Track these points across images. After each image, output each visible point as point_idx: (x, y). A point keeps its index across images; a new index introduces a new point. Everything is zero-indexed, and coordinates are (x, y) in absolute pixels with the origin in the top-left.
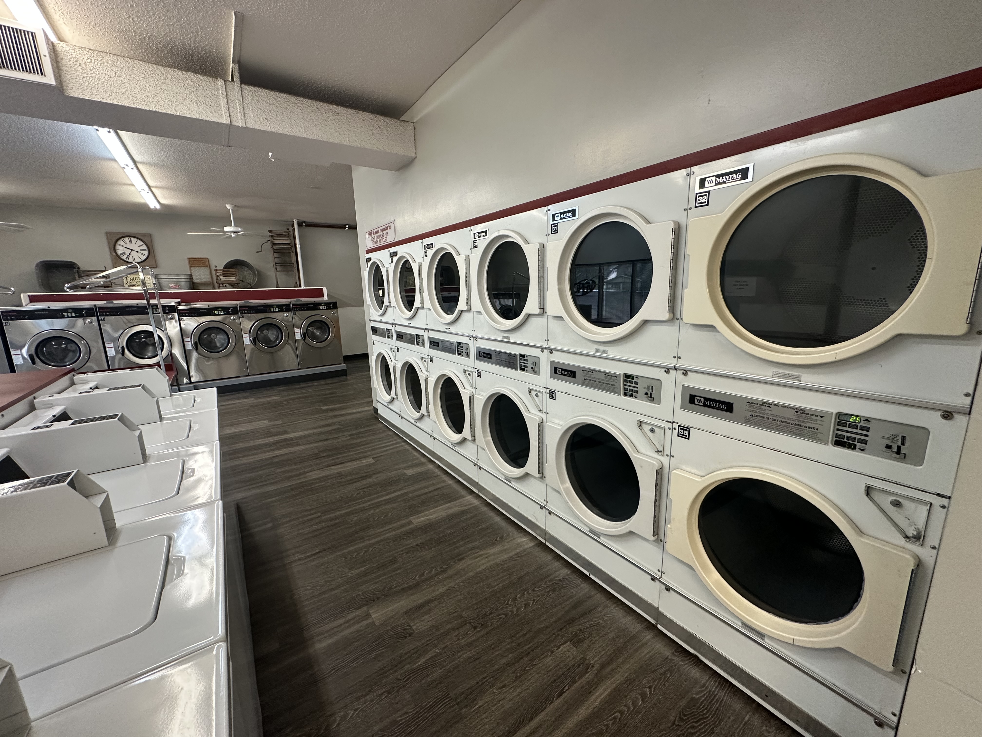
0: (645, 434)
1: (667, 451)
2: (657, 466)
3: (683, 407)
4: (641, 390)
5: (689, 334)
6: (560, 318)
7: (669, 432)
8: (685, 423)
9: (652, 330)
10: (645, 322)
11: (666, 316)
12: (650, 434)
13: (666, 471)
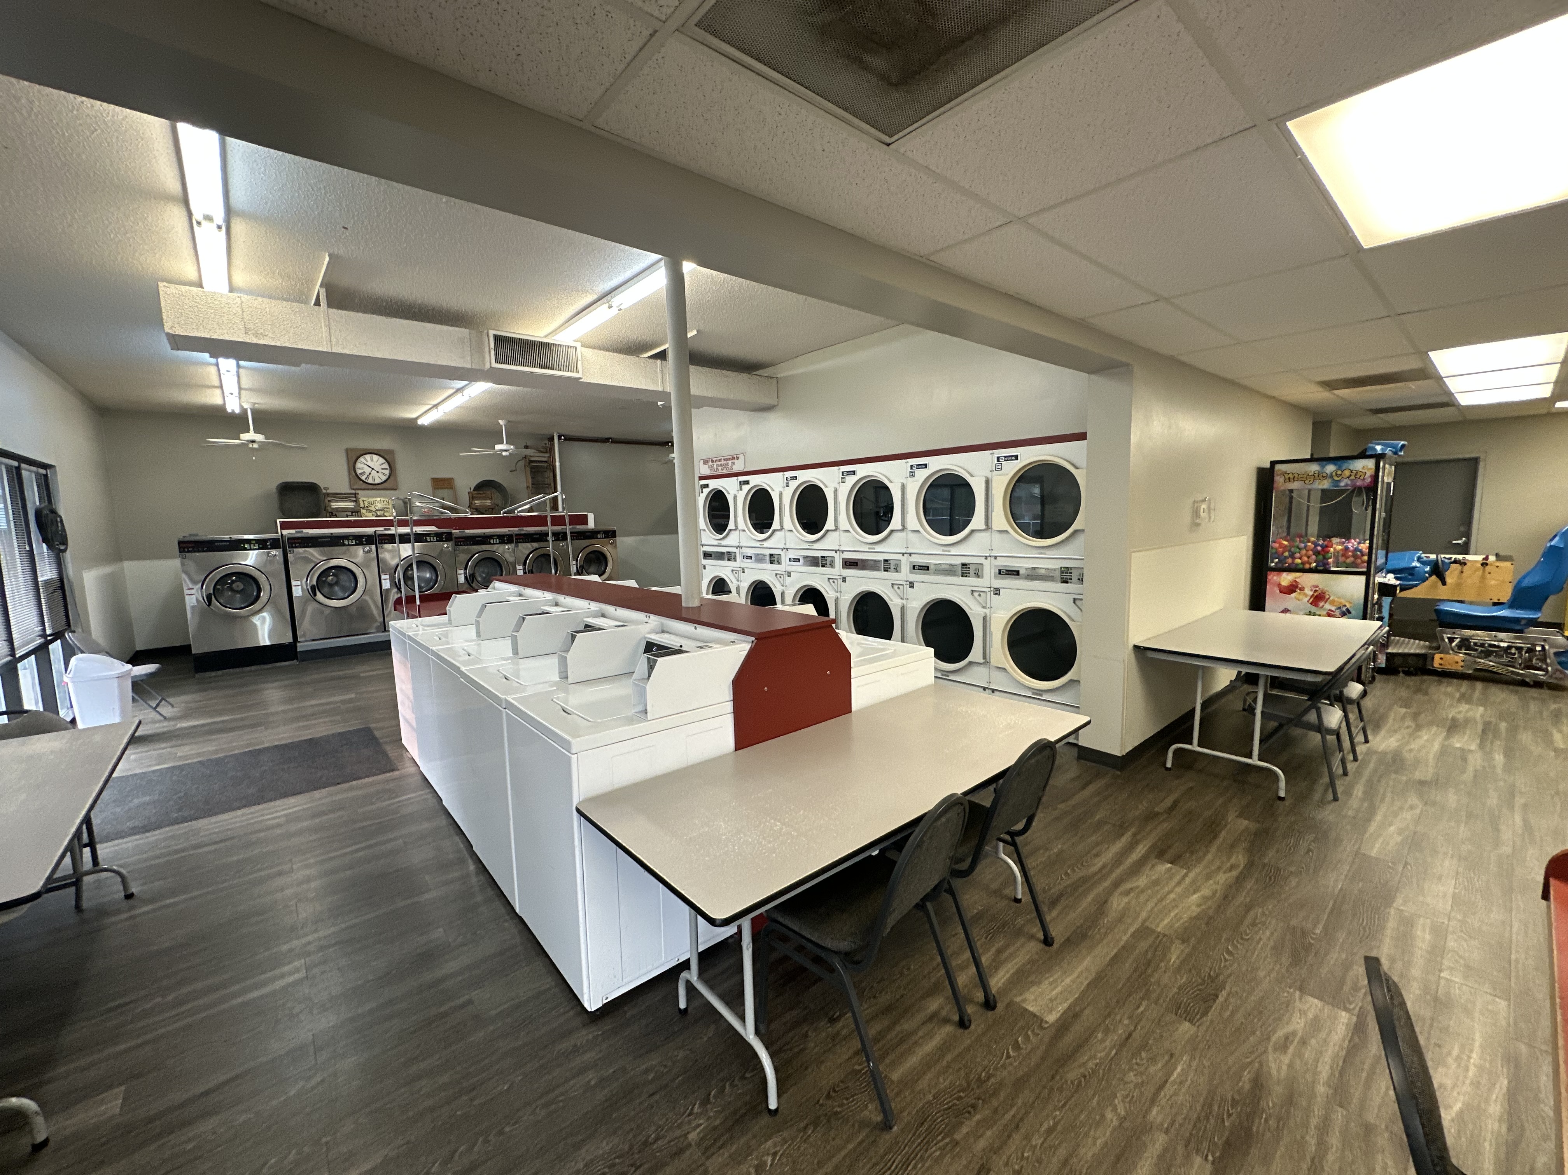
0: (975, 598)
1: (988, 606)
2: (983, 615)
3: (995, 577)
4: (972, 572)
5: (996, 536)
6: (918, 531)
7: (989, 594)
8: (996, 586)
9: (977, 535)
10: (973, 531)
11: (984, 527)
12: (978, 598)
13: (988, 618)
